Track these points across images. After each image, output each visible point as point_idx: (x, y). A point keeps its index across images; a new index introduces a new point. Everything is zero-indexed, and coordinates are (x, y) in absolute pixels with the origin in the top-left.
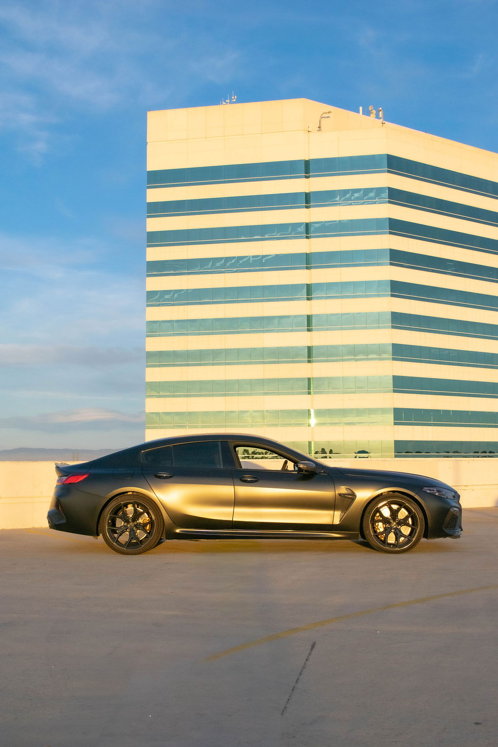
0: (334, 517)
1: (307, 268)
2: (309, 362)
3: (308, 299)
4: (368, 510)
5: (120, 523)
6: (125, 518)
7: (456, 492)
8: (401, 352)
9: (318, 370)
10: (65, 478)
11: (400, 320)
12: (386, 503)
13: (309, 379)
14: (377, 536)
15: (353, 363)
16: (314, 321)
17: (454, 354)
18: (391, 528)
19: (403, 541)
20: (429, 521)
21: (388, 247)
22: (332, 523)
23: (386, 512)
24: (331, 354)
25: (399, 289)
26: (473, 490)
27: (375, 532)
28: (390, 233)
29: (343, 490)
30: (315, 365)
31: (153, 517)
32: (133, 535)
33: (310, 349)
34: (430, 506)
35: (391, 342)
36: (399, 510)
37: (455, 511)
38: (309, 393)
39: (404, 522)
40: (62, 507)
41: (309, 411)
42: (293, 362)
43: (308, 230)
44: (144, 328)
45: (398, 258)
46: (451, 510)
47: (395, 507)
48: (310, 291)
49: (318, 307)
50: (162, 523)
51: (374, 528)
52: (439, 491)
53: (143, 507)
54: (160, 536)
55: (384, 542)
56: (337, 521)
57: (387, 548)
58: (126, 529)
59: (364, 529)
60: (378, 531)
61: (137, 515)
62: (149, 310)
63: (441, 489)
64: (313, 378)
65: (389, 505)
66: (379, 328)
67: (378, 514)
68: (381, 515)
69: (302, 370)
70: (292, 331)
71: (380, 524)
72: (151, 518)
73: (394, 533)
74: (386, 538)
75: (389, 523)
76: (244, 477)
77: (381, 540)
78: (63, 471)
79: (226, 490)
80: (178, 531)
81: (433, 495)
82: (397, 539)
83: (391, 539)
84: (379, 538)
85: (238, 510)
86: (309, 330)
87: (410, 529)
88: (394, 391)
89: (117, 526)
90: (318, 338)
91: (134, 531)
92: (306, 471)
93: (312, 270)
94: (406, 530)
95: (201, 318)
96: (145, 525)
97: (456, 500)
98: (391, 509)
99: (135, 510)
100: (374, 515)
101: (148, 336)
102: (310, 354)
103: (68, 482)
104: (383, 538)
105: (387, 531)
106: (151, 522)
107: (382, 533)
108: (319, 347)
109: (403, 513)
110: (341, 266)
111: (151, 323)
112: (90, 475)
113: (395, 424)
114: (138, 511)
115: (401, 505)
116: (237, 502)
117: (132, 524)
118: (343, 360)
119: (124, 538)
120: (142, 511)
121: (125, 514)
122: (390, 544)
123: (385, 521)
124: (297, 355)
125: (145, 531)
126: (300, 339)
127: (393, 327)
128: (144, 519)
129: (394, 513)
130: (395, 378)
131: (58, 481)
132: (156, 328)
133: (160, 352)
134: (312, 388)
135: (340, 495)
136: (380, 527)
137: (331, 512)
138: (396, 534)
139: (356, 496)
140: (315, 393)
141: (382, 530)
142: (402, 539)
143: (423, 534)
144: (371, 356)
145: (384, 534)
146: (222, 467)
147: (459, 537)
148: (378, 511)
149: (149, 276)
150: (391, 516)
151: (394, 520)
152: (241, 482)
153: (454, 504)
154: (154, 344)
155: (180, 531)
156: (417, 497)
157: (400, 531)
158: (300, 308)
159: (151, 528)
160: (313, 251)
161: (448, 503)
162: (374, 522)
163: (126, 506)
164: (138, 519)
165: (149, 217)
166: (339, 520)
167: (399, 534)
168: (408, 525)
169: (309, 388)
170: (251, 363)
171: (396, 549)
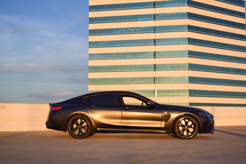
0: (162, 124)
1: (154, 33)
2: (155, 71)
3: (154, 45)
4: (176, 121)
5: (75, 126)
6: (77, 124)
7: (212, 115)
8: (192, 67)
9: (158, 74)
10: (53, 108)
11: (192, 54)
12: (183, 119)
13: (155, 78)
14: (179, 132)
15: (172, 71)
16: (157, 54)
17: (213, 68)
18: (185, 129)
19: (190, 134)
20: (201, 126)
21: (187, 24)
22: (161, 127)
23: (183, 123)
24: (164, 67)
25: (191, 41)
26: (220, 119)
27: (178, 130)
28: (188, 18)
29: (166, 113)
30: (157, 72)
31: (89, 124)
32: (80, 131)
33: (155, 65)
34: (201, 120)
35: (188, 63)
36: (188, 122)
37: (211, 122)
38: (155, 83)
39: (190, 127)
40: (51, 120)
41: (155, 90)
42: (148, 71)
43: (154, 17)
44: (88, 57)
45: (191, 28)
46: (210, 122)
47: (187, 120)
48: (155, 42)
49: (159, 48)
50: (92, 126)
51: (178, 129)
52: (205, 114)
53: (84, 120)
54: (91, 131)
55: (183, 135)
56: (163, 126)
57: (183, 137)
58: (78, 128)
59: (174, 129)
60: (180, 130)
61: (82, 123)
62: (90, 49)
63: (206, 114)
64: (156, 77)
65: (184, 119)
66: (183, 57)
67: (180, 123)
68: (181, 124)
69: (152, 74)
70: (148, 58)
71: (181, 127)
72: (88, 124)
73: (186, 131)
74: (183, 133)
75: (185, 127)
76: (126, 108)
77: (181, 134)
78: (52, 105)
79: (118, 113)
80: (98, 129)
81: (202, 116)
82: (188, 134)
83: (185, 133)
84: (180, 133)
85: (123, 121)
86: (155, 58)
87: (193, 129)
88: (189, 83)
89: (74, 127)
90: (158, 61)
91: (81, 129)
92: (151, 105)
93: (156, 33)
94: (191, 130)
95: (111, 53)
96: (85, 127)
97: (212, 118)
98: (185, 121)
99: (81, 121)
100: (178, 123)
101: (89, 60)
102: (155, 67)
103: (54, 109)
104: (182, 133)
105: (184, 130)
106: (88, 126)
107: (181, 131)
108: (159, 65)
109: (190, 123)
110: (168, 32)
111: (91, 55)
112: (63, 107)
113: (189, 96)
114: (82, 121)
115: (189, 120)
116: (123, 118)
117: (80, 126)
118: (168, 70)
119: (77, 132)
120: (84, 121)
121: (77, 122)
122: (184, 136)
123: (183, 126)
124: (150, 68)
125: (85, 129)
126: (151, 61)
127: (189, 57)
128: (85, 124)
129: (186, 123)
130: (190, 77)
131: (50, 109)
132: (92, 57)
133: (94, 66)
134: (156, 81)
135: (164, 115)
136: (181, 129)
137: (161, 122)
138: (187, 131)
139: (171, 116)
140: (157, 83)
141: (181, 130)
142: (190, 133)
143: (198, 131)
144: (180, 69)
145: (182, 131)
146: (116, 104)
147: (213, 133)
148: (180, 122)
149: (90, 35)
150: (185, 124)
151: (186, 126)
152: (124, 110)
153: (211, 119)
154: (92, 63)
155: (99, 129)
156: (196, 116)
157: (189, 130)
158: (151, 49)
159: (88, 128)
160: (156, 26)
161: (209, 119)
162: (178, 126)
163: (77, 119)
164: (82, 125)
165: (90, 11)
166: (164, 125)
167: (188, 132)
168: (192, 128)
169: (155, 81)
170: (131, 71)
171: (187, 138)
